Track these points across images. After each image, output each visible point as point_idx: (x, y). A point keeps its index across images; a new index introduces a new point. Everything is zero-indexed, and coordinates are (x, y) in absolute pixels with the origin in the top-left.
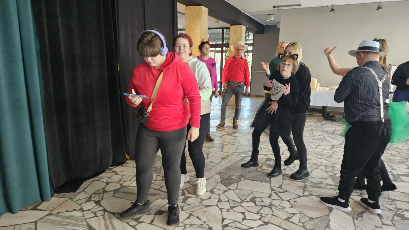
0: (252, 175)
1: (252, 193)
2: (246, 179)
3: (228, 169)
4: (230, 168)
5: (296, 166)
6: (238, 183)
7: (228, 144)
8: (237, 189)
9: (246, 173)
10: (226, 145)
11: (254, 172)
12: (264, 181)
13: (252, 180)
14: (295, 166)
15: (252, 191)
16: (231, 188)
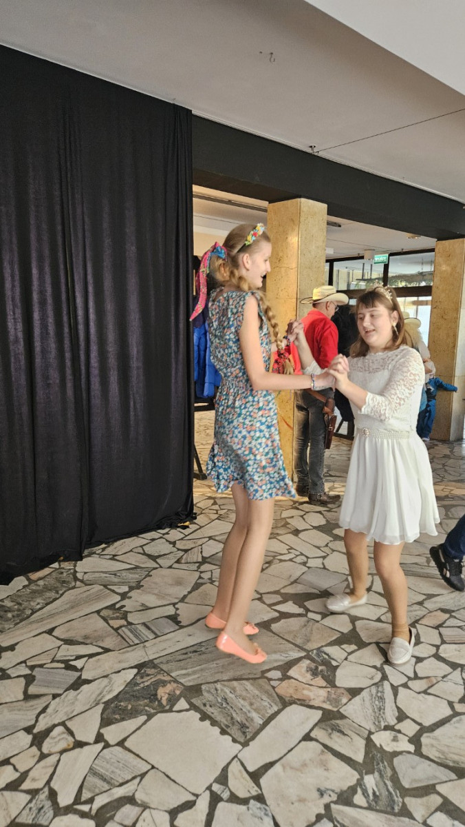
0: (227, 691)
1: (143, 776)
2: (193, 707)
3: (186, 654)
4: (195, 651)
5: (410, 684)
6: (150, 717)
7: (291, 560)
8: (121, 744)
9: (216, 682)
10: (281, 561)
11: (247, 684)
12: (235, 731)
13: (204, 717)
14: (405, 686)
15: (153, 767)
16: (106, 737)
